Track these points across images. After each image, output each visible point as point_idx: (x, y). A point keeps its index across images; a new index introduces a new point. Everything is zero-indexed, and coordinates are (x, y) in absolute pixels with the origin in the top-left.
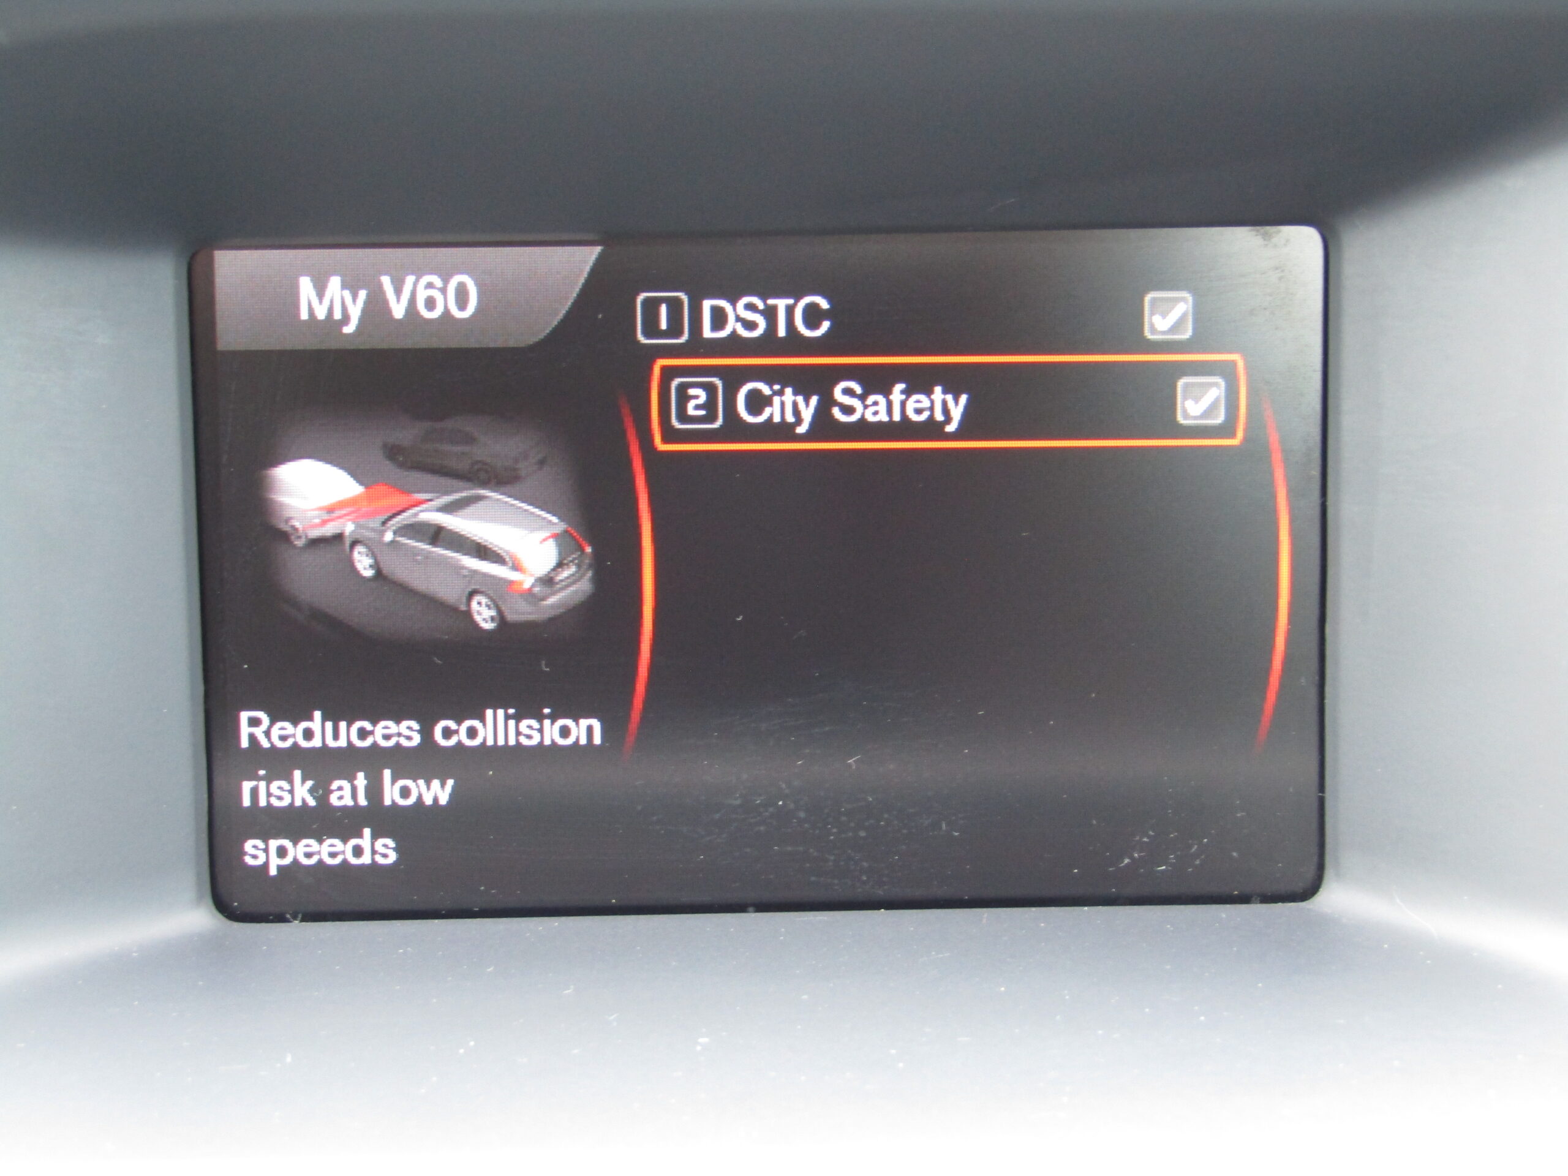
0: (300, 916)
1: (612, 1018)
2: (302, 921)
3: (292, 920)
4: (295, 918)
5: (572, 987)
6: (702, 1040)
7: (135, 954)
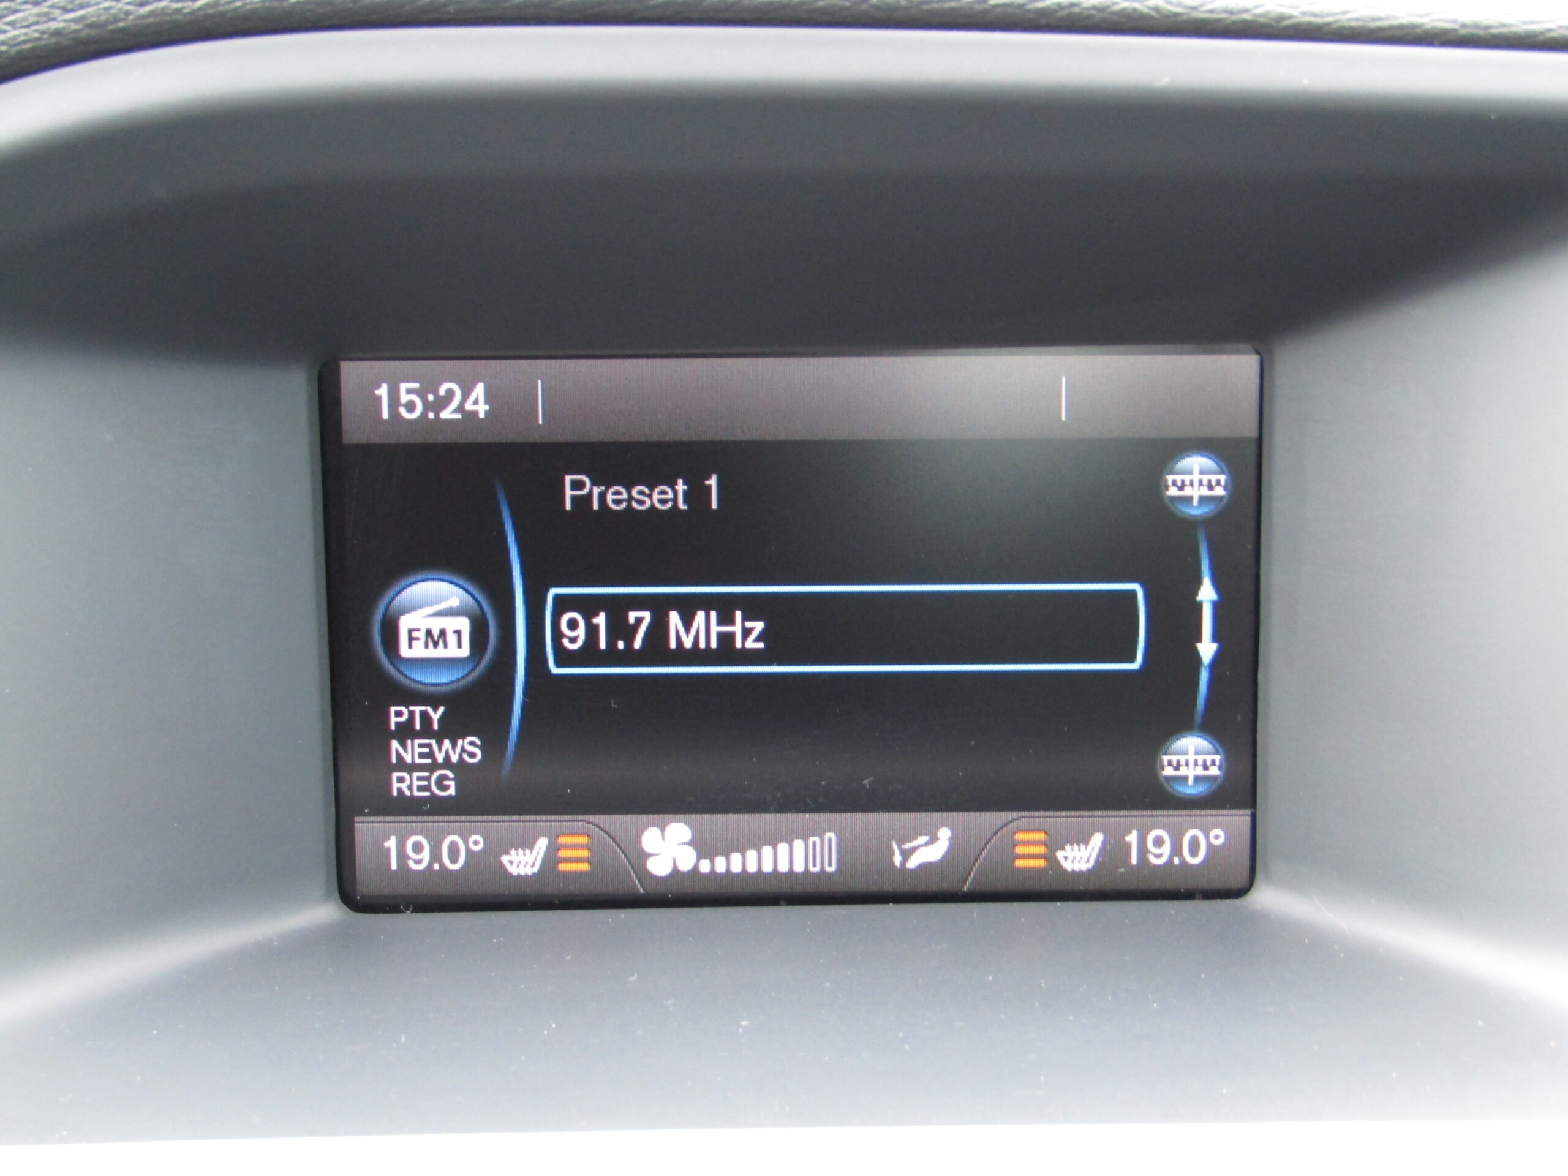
0: (411, 907)
1: (669, 1002)
2: (412, 912)
3: (404, 910)
4: (408, 909)
5: (636, 975)
6: (743, 1023)
7: (275, 943)
